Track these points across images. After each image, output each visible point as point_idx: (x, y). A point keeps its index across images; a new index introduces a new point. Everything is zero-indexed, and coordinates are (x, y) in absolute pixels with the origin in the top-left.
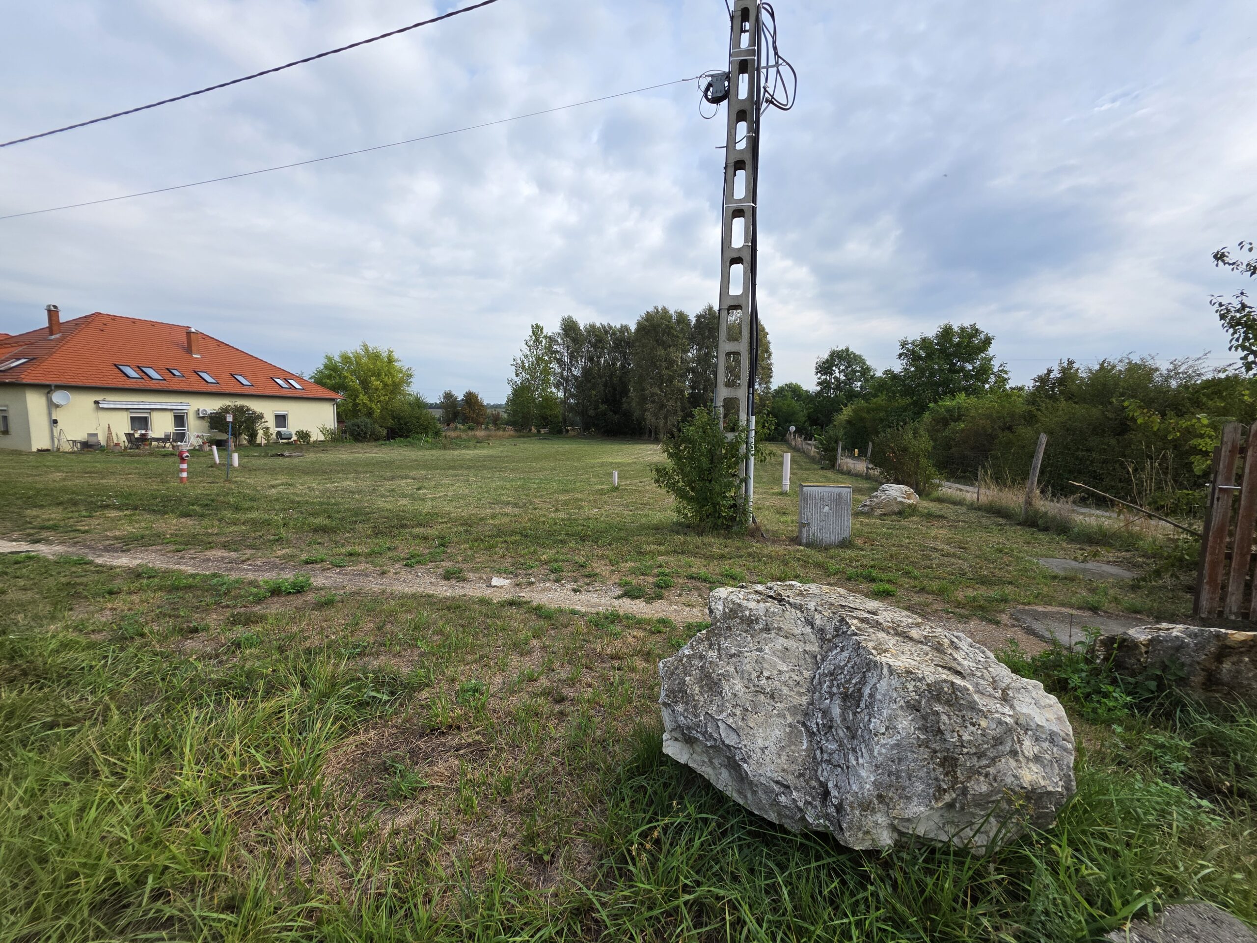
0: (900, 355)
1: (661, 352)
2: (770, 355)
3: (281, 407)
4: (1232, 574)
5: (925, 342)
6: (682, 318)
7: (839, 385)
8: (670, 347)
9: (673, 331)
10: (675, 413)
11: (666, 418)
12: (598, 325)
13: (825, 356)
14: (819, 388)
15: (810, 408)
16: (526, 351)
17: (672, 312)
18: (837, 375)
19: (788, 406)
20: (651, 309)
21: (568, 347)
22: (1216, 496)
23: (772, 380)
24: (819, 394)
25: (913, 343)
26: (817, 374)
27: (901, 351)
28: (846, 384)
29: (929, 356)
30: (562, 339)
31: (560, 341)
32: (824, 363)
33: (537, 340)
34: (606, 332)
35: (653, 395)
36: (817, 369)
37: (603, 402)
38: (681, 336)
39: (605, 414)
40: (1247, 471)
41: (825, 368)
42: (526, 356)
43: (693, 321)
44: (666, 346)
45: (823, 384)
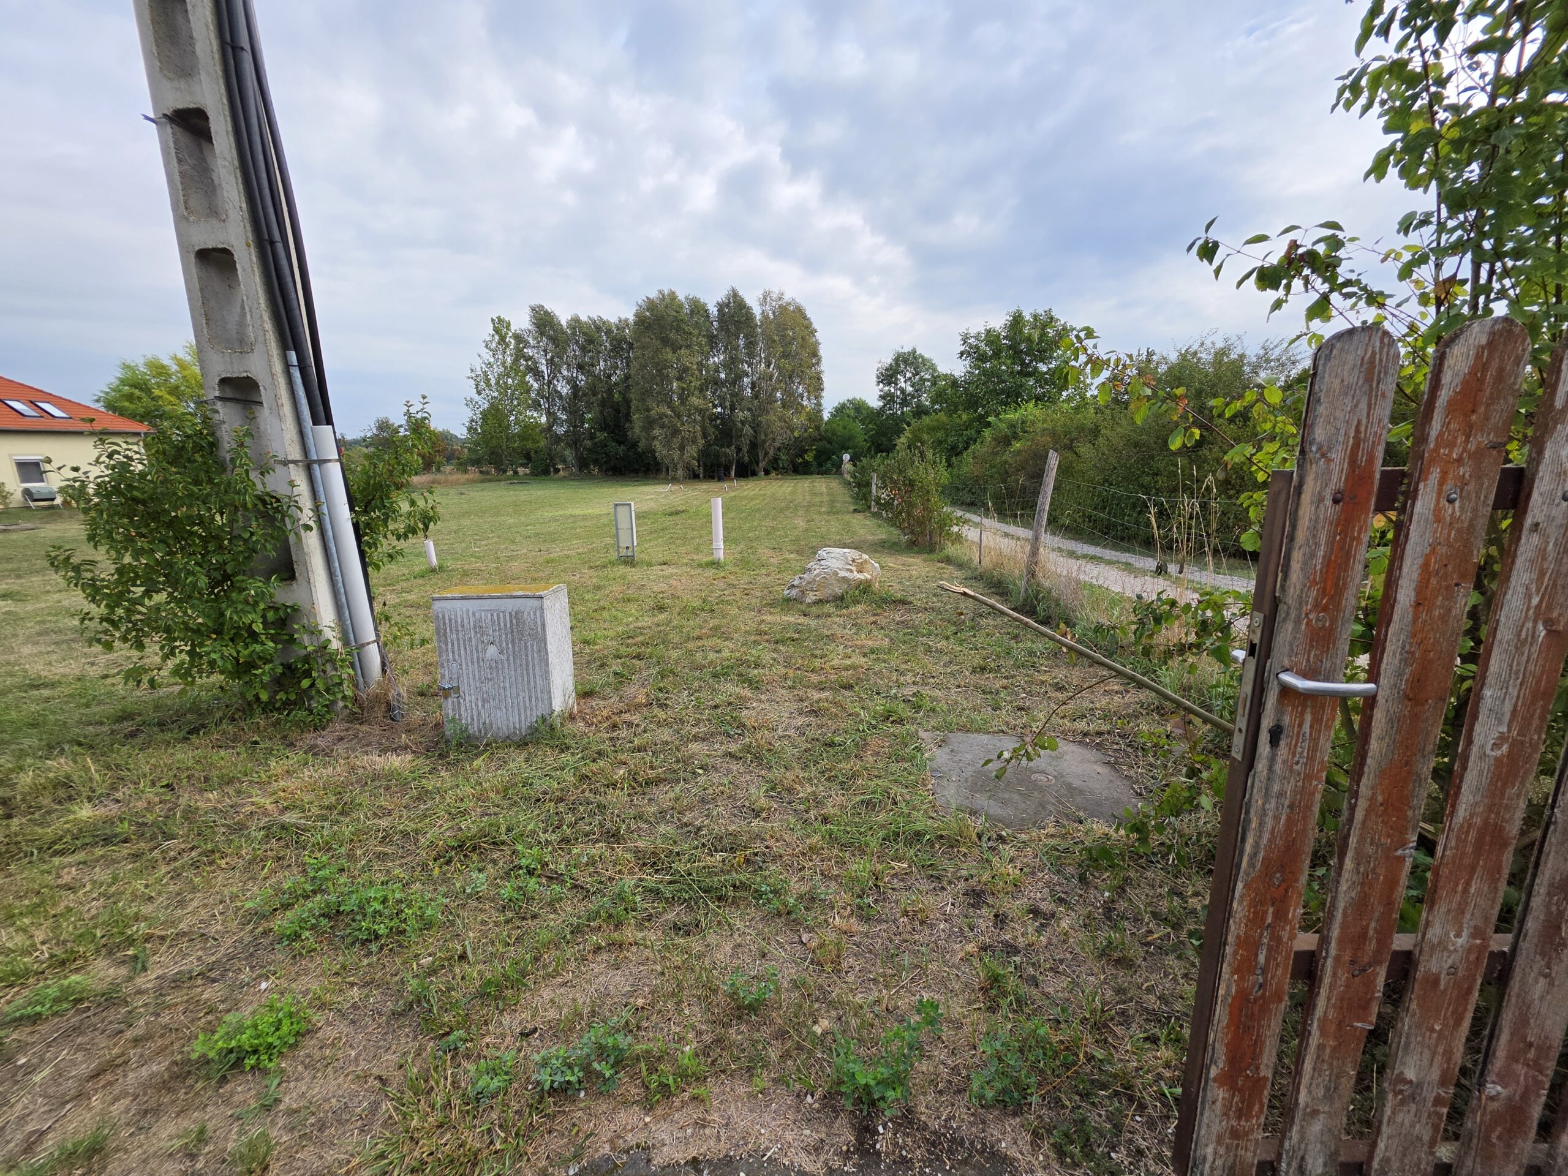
0: (962, 353)
1: (668, 355)
2: (819, 360)
3: (31, 449)
4: (1314, 1040)
5: (991, 337)
6: (697, 308)
7: (905, 398)
8: (680, 348)
9: (683, 326)
10: (694, 441)
11: (682, 448)
12: (584, 318)
13: (888, 360)
14: (881, 404)
15: (872, 430)
16: (488, 356)
17: (681, 297)
18: (903, 385)
19: (845, 428)
20: (653, 294)
21: (545, 351)
22: (1267, 723)
23: (823, 394)
24: (882, 411)
25: (977, 337)
26: (879, 383)
27: (962, 348)
28: (913, 397)
29: (997, 354)
30: (535, 338)
31: (532, 342)
32: (887, 370)
33: (503, 339)
34: (598, 329)
35: (662, 416)
36: (878, 377)
37: (602, 429)
38: (696, 332)
39: (606, 446)
40: (1405, 595)
41: (888, 376)
42: (490, 365)
43: (713, 311)
44: (675, 348)
45: (886, 397)
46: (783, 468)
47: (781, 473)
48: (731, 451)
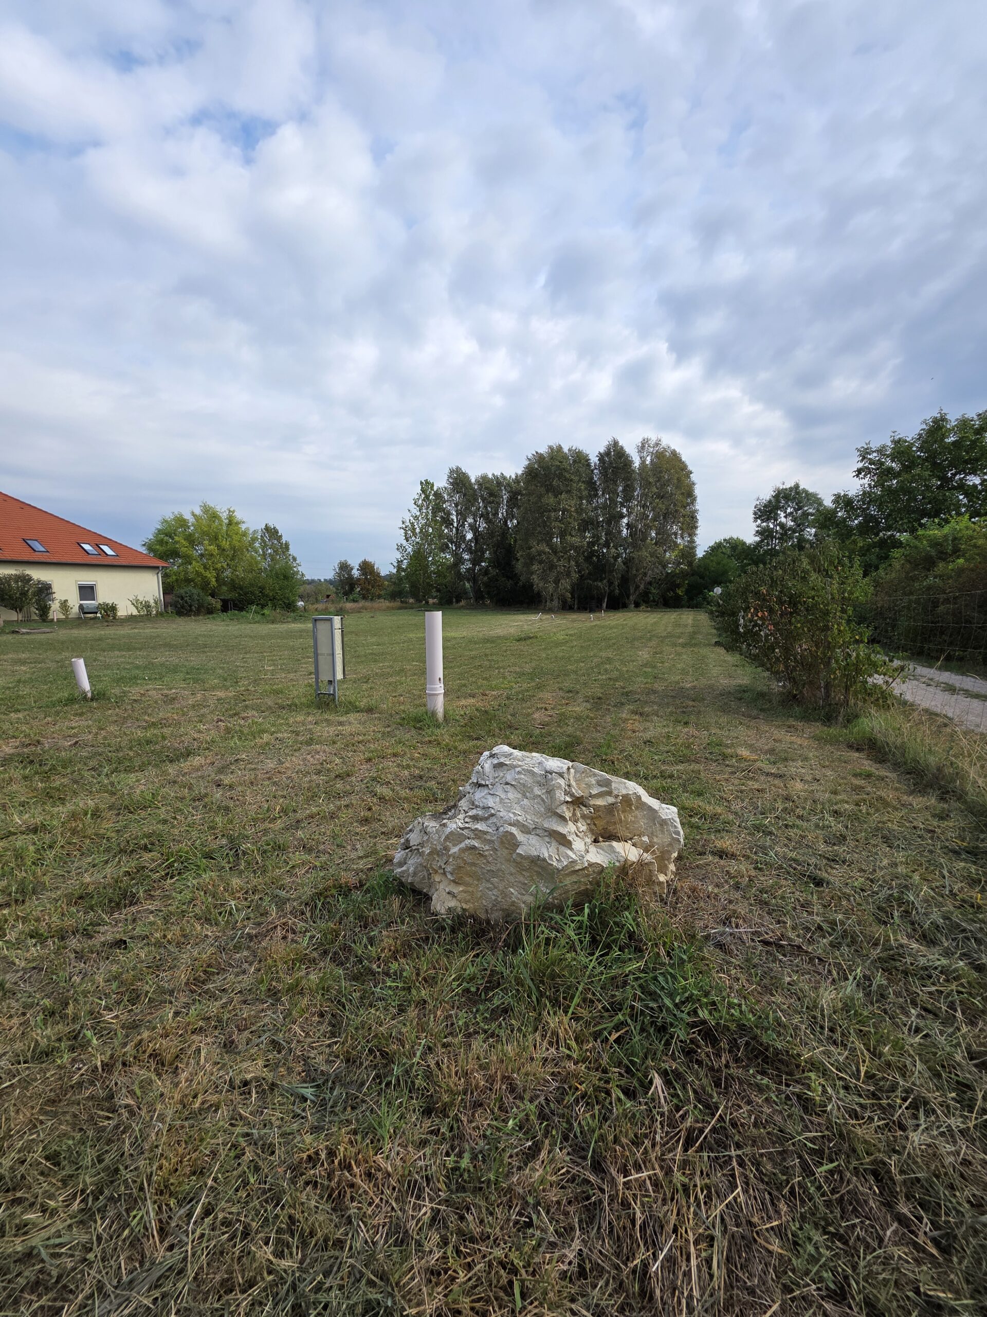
0: (859, 471)
1: (550, 500)
2: (694, 500)
3: (87, 577)
6: (580, 458)
7: (785, 533)
8: (561, 493)
9: (566, 474)
10: (568, 574)
11: (557, 582)
12: (490, 476)
13: (767, 494)
14: (758, 539)
16: (415, 511)
17: (566, 449)
18: (783, 520)
19: (718, 563)
20: (543, 450)
21: (456, 504)
23: (698, 531)
24: (758, 545)
25: (881, 451)
26: (755, 521)
28: (794, 531)
29: (907, 469)
30: (449, 494)
31: (447, 497)
32: (765, 506)
33: (427, 497)
34: (499, 484)
35: (540, 553)
36: (755, 513)
37: (495, 567)
38: (576, 478)
41: (766, 512)
42: (416, 518)
43: (595, 460)
44: (557, 493)
45: (765, 534)
46: (654, 601)
47: (651, 607)
48: (602, 585)
